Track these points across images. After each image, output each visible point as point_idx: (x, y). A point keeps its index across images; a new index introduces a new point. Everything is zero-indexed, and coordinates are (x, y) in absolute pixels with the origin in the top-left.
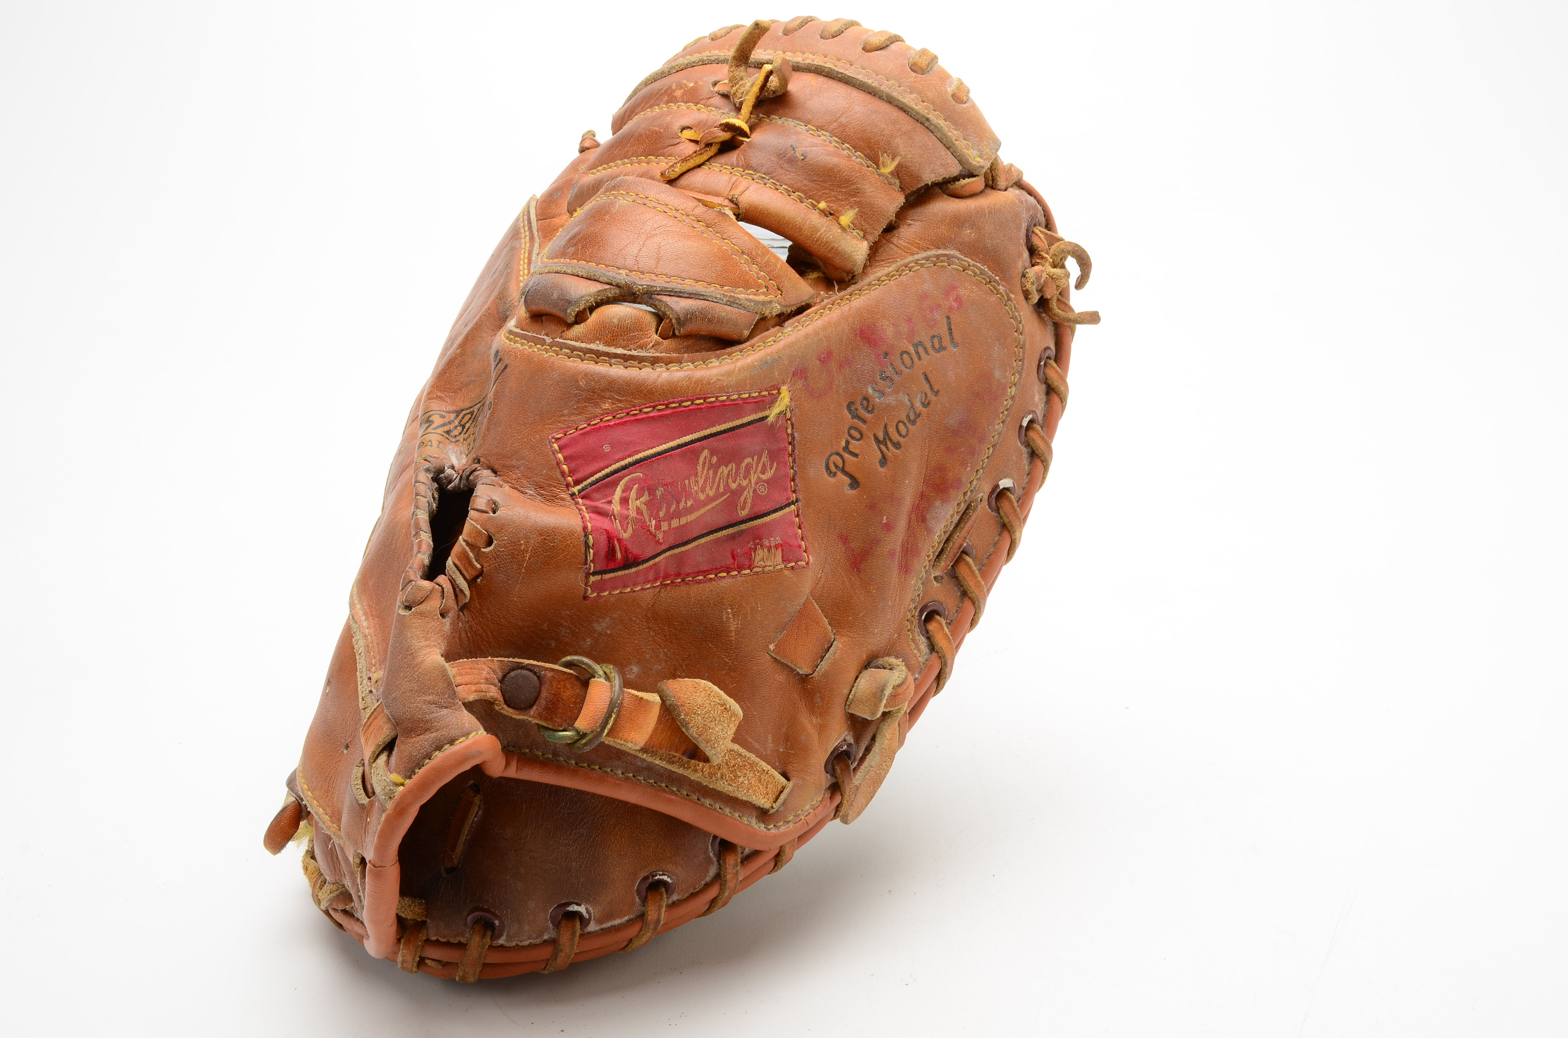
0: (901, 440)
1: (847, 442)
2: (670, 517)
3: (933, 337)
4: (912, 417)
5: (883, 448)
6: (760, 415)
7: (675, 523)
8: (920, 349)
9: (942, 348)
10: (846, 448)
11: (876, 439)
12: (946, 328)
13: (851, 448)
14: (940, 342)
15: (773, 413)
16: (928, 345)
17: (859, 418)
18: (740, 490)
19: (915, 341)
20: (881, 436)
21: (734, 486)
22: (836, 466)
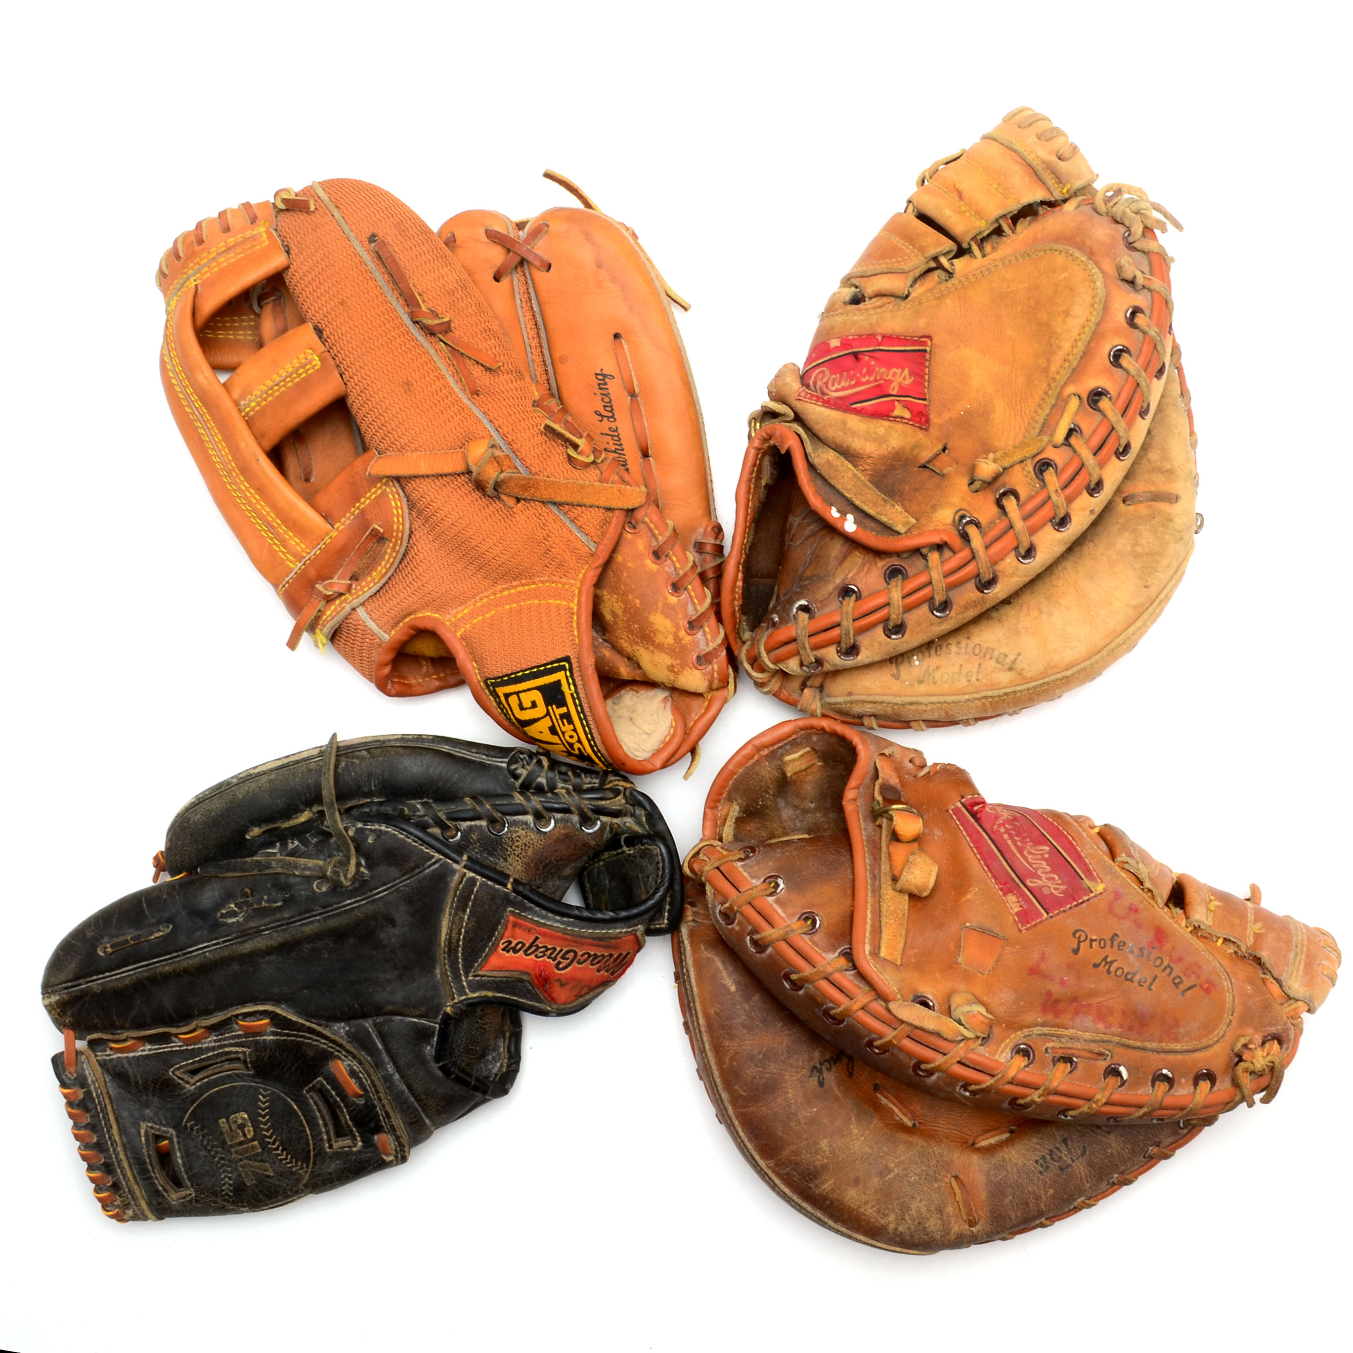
0: (1112, 974)
1: (1095, 940)
2: (1007, 831)
3: (1180, 978)
4: (1129, 977)
5: (1103, 963)
6: (1083, 877)
7: (1006, 836)
8: (1168, 970)
9: (1176, 985)
10: (1092, 941)
11: (1106, 957)
12: (1189, 985)
13: (1094, 943)
14: (1179, 983)
15: (1087, 882)
16: (1174, 975)
17: (1112, 943)
18: (1040, 878)
19: (1172, 965)
20: (1108, 960)
21: (1039, 872)
22: (1080, 937)
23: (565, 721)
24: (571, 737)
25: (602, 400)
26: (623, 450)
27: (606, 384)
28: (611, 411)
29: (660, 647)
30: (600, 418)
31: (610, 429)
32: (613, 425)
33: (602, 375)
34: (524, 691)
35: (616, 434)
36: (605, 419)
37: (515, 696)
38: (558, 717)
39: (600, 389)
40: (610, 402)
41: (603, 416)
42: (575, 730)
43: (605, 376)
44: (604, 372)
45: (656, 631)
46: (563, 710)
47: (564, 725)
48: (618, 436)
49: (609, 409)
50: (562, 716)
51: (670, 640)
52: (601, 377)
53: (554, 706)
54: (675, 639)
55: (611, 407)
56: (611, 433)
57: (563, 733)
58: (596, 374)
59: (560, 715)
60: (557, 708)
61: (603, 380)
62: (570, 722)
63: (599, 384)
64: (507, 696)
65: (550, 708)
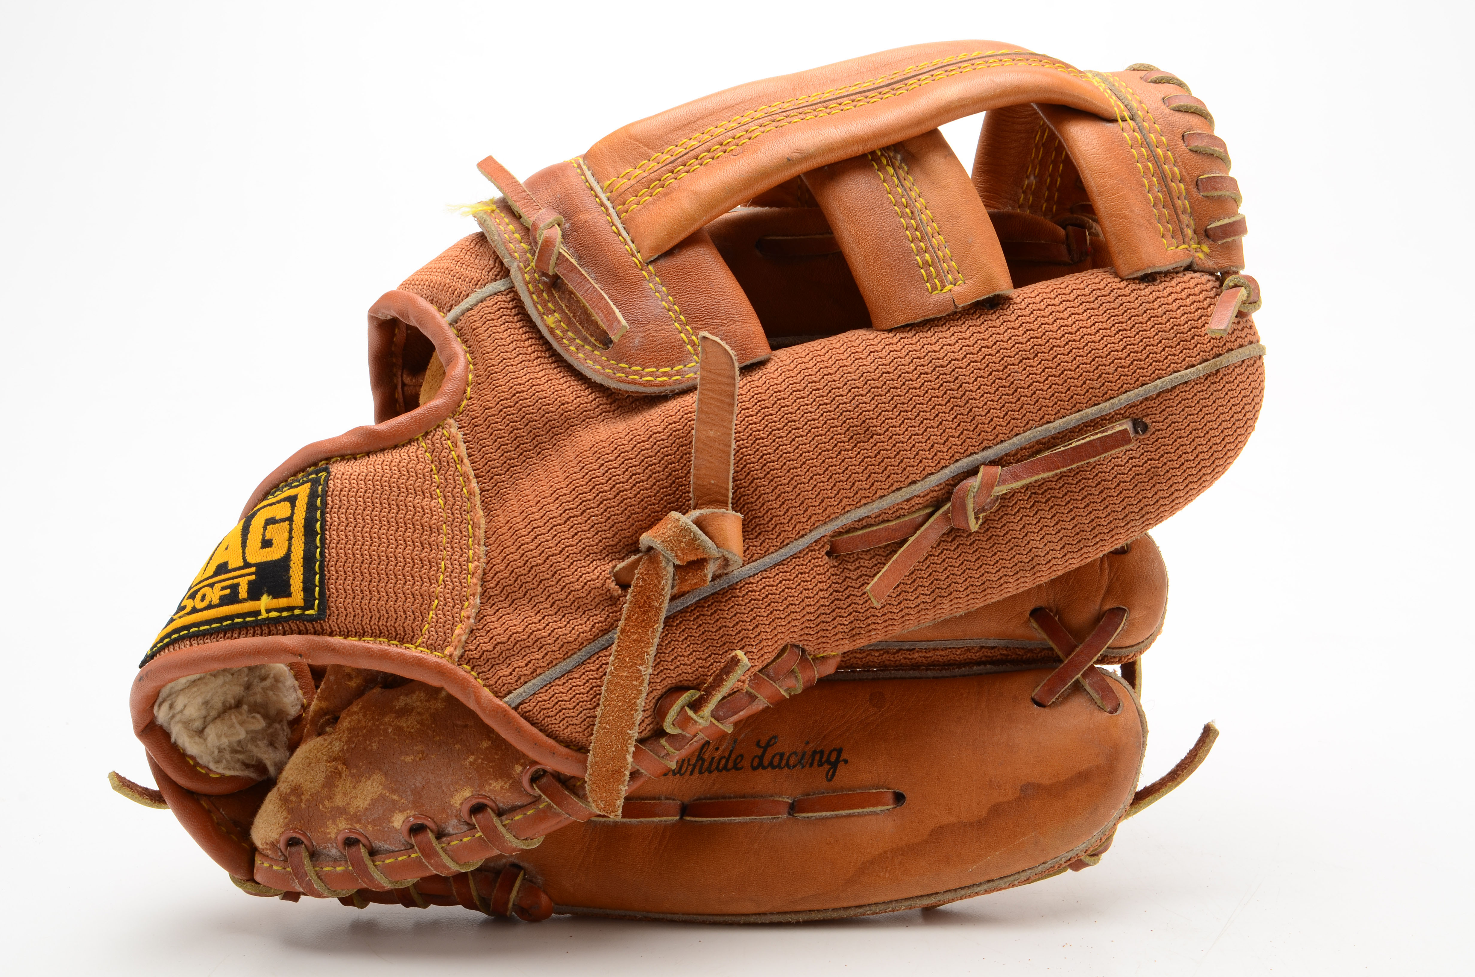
23: (228, 591)
24: (203, 598)
25: (795, 753)
26: (701, 773)
27: (820, 765)
28: (771, 764)
29: (331, 781)
30: (763, 743)
31: (742, 756)
32: (746, 763)
33: (837, 761)
34: (291, 531)
35: (730, 765)
36: (759, 752)
37: (288, 514)
38: (236, 581)
39: (815, 752)
40: (787, 765)
41: (765, 749)
42: (210, 607)
43: (834, 766)
44: (841, 765)
45: (358, 778)
46: (243, 593)
47: (223, 589)
48: (725, 768)
49: (776, 761)
50: (235, 588)
51: (339, 801)
52: (833, 758)
53: (253, 577)
54: (338, 808)
55: (779, 766)
56: (733, 757)
57: (211, 586)
58: (840, 751)
59: (238, 585)
60: (250, 583)
61: (828, 762)
62: (225, 601)
63: (822, 753)
64: (292, 500)
65: (253, 569)
